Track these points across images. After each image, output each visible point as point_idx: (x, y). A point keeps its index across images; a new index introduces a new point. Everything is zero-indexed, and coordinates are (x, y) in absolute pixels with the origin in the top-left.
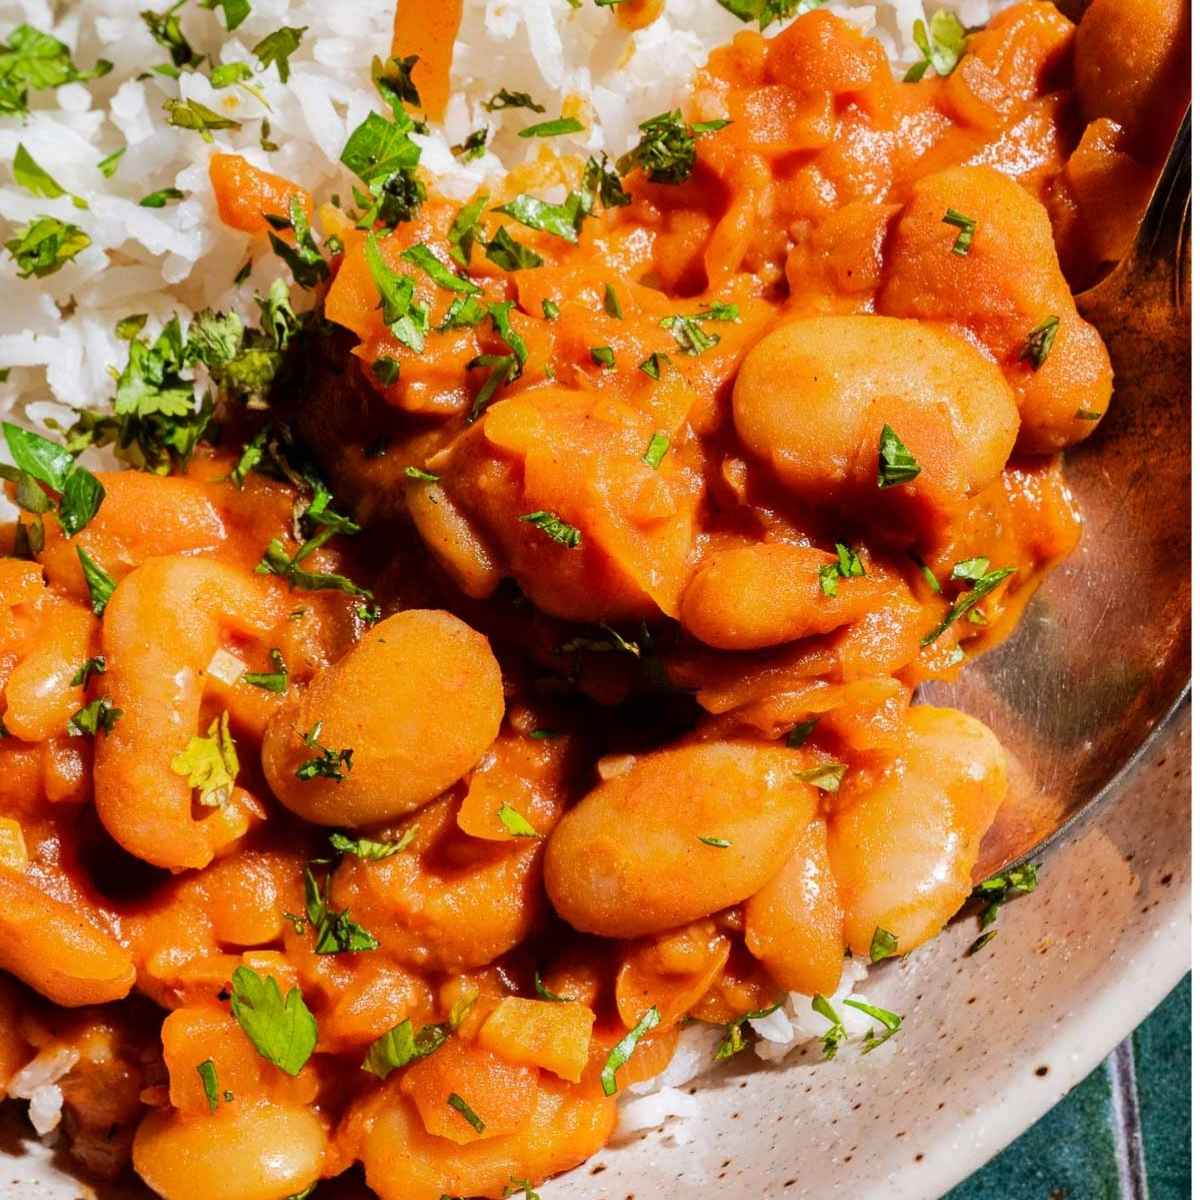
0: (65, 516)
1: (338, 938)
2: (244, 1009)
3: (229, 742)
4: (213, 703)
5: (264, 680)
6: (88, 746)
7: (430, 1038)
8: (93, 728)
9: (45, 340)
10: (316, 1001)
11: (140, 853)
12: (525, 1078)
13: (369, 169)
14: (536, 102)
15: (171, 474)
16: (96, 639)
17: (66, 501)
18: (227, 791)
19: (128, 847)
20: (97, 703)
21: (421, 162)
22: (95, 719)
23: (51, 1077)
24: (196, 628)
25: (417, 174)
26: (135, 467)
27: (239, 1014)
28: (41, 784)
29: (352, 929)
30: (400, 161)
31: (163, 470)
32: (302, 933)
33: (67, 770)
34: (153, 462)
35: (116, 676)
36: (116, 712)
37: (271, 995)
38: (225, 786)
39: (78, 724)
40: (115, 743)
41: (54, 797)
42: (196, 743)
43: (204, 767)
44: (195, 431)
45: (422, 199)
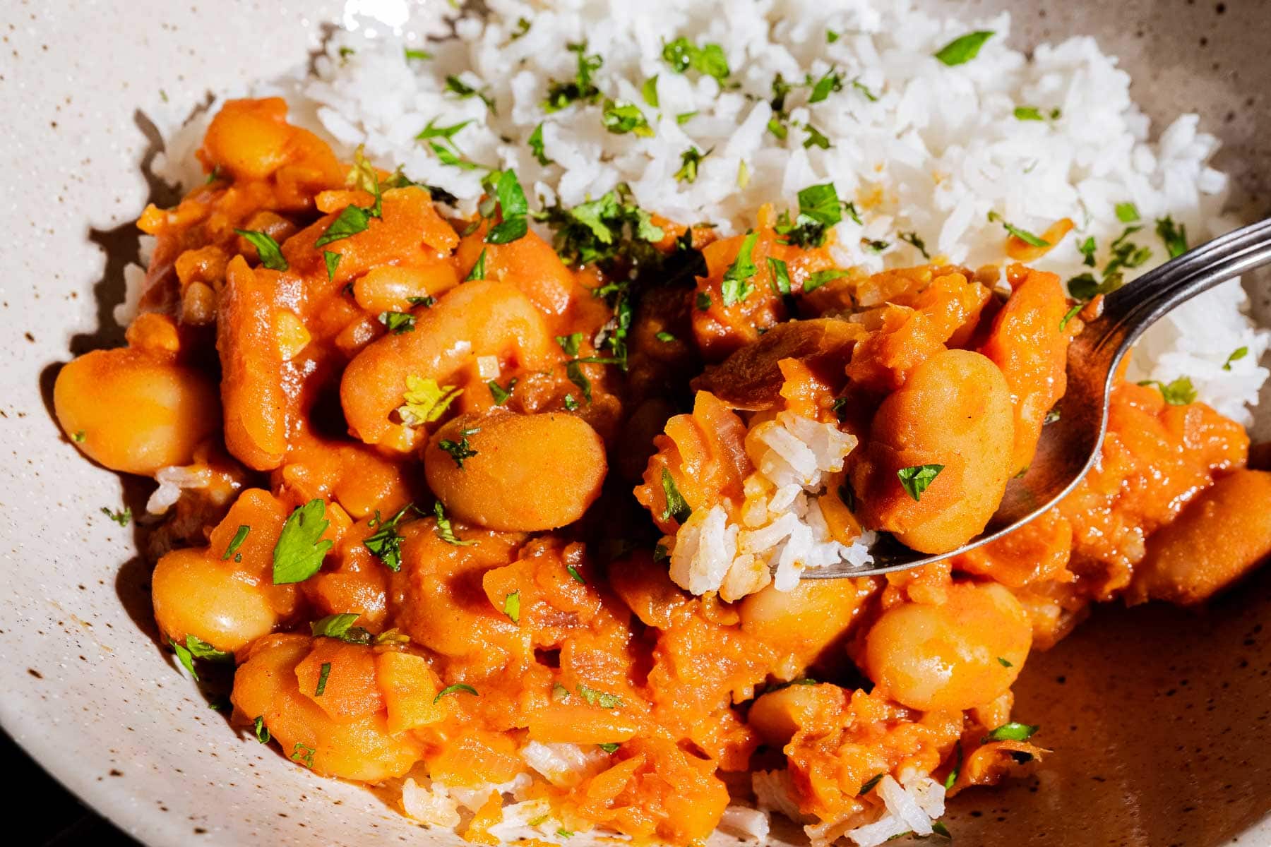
0: (494, 231)
1: (383, 547)
2: (296, 521)
3: (446, 404)
4: (462, 378)
5: (496, 389)
6: (381, 332)
7: (358, 636)
8: (393, 326)
9: (580, 158)
10: (332, 563)
11: (345, 402)
12: (373, 699)
13: (808, 209)
14: (927, 249)
15: (568, 266)
16: (441, 294)
17: (502, 225)
18: (417, 420)
19: (343, 395)
20: (408, 316)
21: (836, 226)
22: (399, 322)
23: (183, 482)
24: (494, 335)
25: (828, 232)
26: (554, 248)
27: (291, 520)
28: (341, 329)
29: (395, 549)
30: (826, 217)
31: (566, 261)
32: (370, 526)
33: (360, 333)
34: (565, 253)
35: (433, 314)
36: (413, 328)
37: (316, 530)
38: (419, 418)
39: (389, 317)
40: (394, 342)
41: (339, 342)
42: (432, 383)
43: (421, 397)
44: (600, 257)
45: (817, 246)
